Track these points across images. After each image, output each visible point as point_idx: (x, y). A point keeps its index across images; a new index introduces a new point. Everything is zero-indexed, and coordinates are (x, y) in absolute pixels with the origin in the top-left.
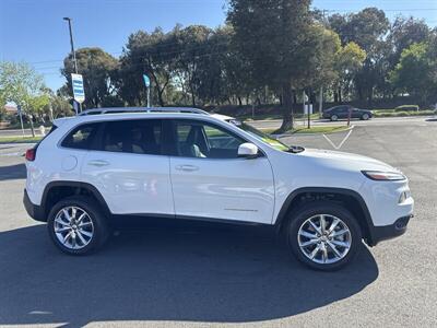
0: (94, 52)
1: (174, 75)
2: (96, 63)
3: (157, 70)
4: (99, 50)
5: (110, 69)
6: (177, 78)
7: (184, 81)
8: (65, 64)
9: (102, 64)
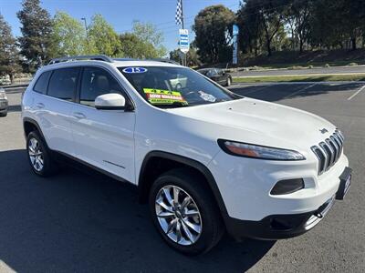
0: (218, 9)
1: (286, 22)
2: (218, 18)
3: (270, 20)
4: (222, 7)
5: (228, 22)
6: (288, 25)
7: (294, 27)
8: (196, 21)
9: (222, 19)
